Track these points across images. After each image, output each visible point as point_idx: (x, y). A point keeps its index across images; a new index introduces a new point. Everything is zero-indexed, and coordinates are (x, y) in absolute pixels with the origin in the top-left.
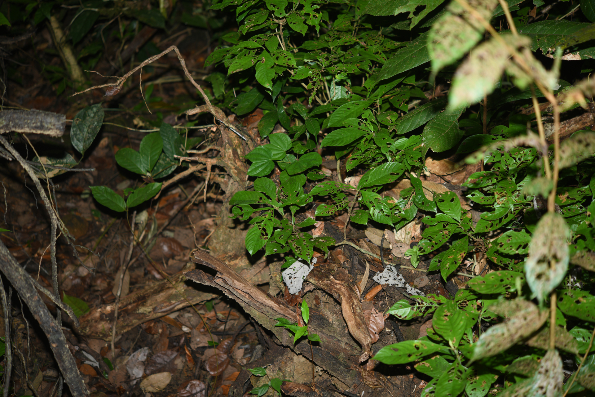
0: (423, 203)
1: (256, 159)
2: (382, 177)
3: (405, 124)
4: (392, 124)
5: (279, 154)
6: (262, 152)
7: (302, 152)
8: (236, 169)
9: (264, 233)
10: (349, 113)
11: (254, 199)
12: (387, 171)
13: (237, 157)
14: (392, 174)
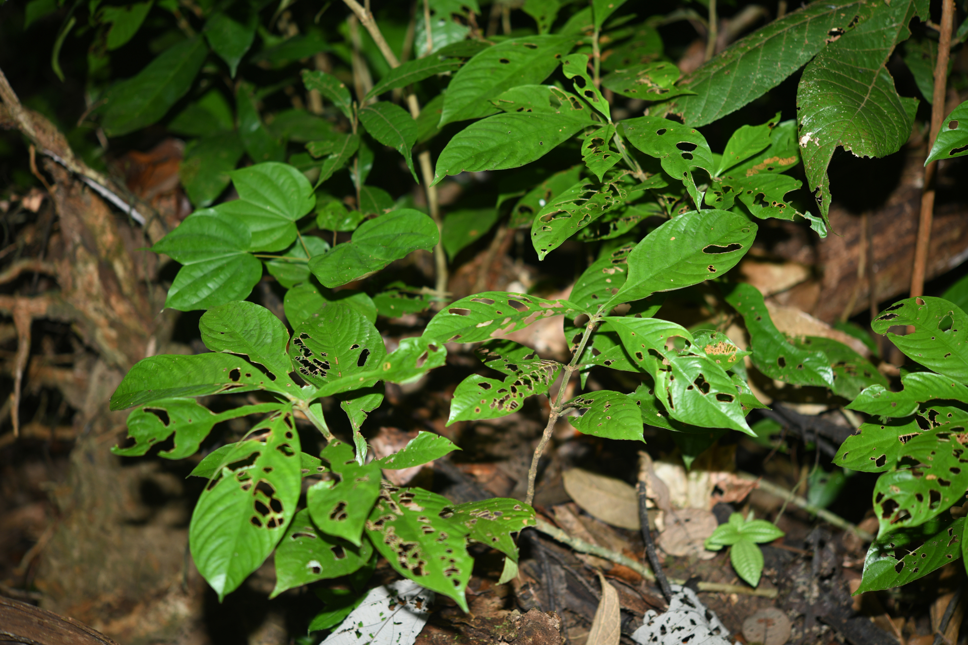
0: (782, 362)
1: (195, 254)
2: (677, 264)
3: (711, 92)
4: (666, 96)
5: (272, 231)
6: (213, 230)
7: (348, 224)
8: (113, 324)
9: (266, 501)
10: (506, 76)
11: (209, 380)
12: (688, 240)
13: (113, 287)
14: (711, 250)
